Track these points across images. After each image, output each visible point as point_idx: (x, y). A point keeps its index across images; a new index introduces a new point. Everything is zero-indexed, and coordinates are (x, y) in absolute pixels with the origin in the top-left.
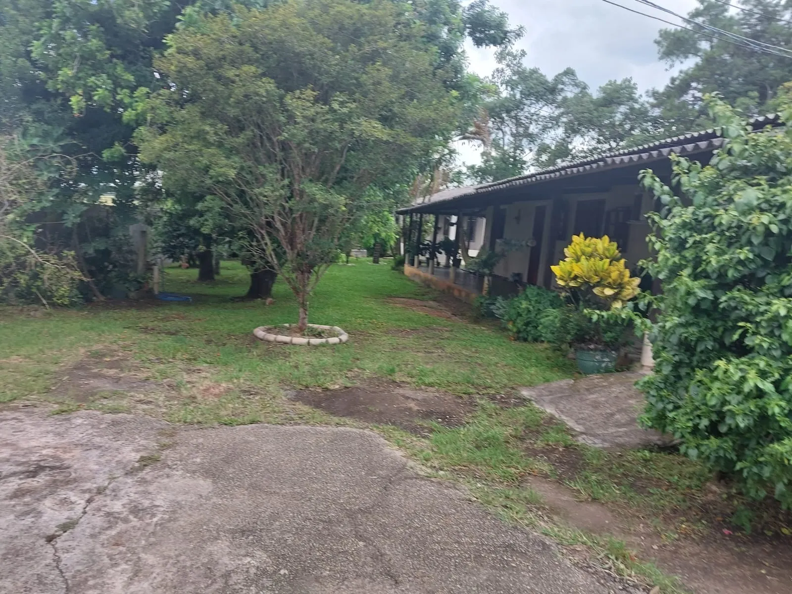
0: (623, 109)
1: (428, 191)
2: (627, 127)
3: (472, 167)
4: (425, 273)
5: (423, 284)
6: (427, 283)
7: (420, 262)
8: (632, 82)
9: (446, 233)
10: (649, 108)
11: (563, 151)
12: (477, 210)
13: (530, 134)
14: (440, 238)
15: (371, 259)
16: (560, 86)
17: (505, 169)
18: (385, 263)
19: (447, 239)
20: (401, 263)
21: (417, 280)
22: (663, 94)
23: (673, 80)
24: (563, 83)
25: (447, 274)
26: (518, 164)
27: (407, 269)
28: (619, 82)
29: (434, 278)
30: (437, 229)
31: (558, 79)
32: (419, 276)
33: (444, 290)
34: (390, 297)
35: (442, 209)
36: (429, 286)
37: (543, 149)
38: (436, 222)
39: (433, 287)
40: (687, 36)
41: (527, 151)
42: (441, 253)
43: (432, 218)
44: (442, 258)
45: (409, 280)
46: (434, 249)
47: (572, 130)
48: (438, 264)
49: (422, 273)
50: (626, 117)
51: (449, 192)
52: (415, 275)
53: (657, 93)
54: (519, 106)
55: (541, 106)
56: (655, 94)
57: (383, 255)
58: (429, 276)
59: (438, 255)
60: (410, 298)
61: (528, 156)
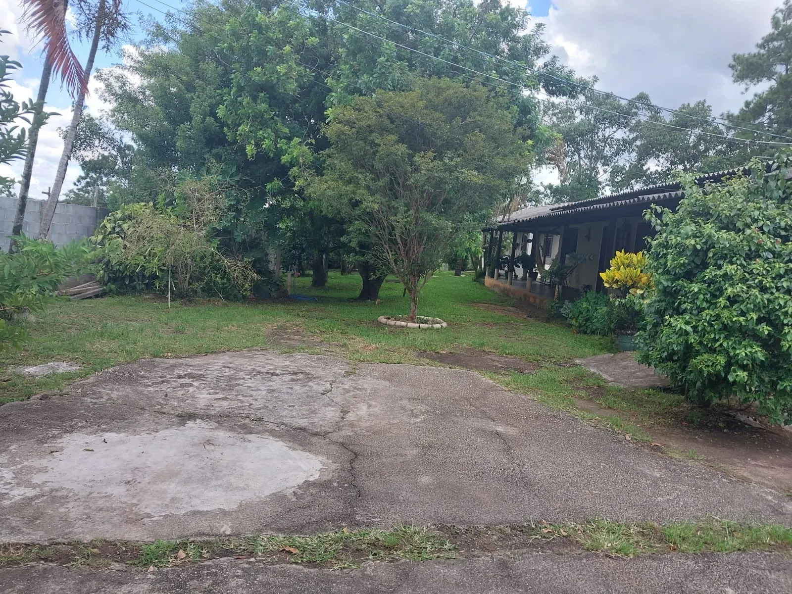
0: (697, 131)
1: (507, 210)
2: (702, 147)
3: (550, 187)
4: (503, 284)
5: (502, 294)
6: (506, 293)
7: (499, 275)
8: (706, 105)
9: (524, 248)
10: (724, 131)
11: (637, 172)
12: (551, 228)
13: (605, 157)
14: (518, 253)
15: (454, 272)
16: (634, 110)
17: (581, 189)
18: (467, 276)
19: (525, 254)
20: (480, 276)
21: (496, 290)
22: (738, 117)
23: (747, 104)
24: (637, 108)
25: (524, 285)
26: (594, 185)
27: (488, 280)
28: (692, 106)
29: (513, 288)
30: (515, 245)
31: (631, 103)
32: (498, 286)
33: (521, 298)
34: (474, 302)
35: (520, 227)
36: (507, 295)
37: (616, 171)
38: (515, 239)
39: (511, 296)
40: (760, 62)
41: (601, 172)
42: (519, 267)
43: (511, 235)
44: (519, 271)
45: (490, 290)
46: (512, 262)
47: (645, 153)
48: (516, 277)
49: (501, 285)
50: (700, 138)
51: (527, 212)
52: (495, 285)
53: (732, 115)
54: (593, 130)
55: (615, 129)
56: (730, 117)
57: (464, 268)
58: (508, 286)
59: (516, 268)
60: (491, 304)
61: (603, 176)
